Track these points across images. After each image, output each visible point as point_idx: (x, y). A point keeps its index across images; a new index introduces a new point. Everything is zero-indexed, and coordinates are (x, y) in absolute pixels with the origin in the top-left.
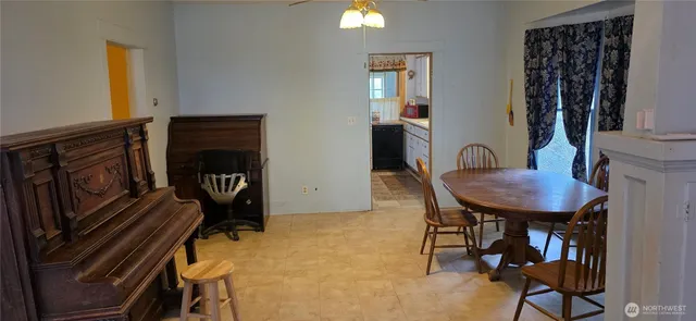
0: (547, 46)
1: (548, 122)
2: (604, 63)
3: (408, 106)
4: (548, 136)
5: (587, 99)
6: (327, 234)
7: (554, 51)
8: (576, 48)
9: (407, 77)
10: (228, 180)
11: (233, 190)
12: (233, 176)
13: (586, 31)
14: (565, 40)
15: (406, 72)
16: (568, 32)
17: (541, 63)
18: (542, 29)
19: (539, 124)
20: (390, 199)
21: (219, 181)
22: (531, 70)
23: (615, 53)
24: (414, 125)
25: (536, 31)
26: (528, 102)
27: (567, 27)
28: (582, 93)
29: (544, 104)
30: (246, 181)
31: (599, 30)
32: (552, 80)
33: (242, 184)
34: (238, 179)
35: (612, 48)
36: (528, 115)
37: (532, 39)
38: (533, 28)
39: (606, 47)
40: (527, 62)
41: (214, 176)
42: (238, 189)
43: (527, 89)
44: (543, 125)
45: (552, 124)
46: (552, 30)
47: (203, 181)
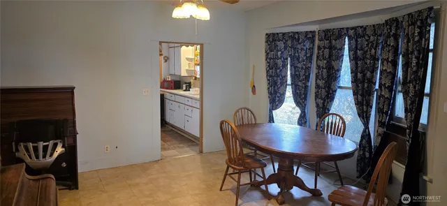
0: (281, 45)
1: (282, 93)
2: (318, 57)
3: (165, 81)
4: (281, 101)
5: (307, 78)
6: (138, 184)
7: (285, 48)
8: (299, 46)
9: (163, 61)
10: (45, 148)
11: (51, 155)
12: (51, 143)
13: (306, 36)
14: (292, 41)
15: (162, 57)
16: (294, 37)
17: (277, 55)
18: (278, 34)
19: (276, 94)
20: (169, 149)
21: (36, 149)
22: (270, 59)
23: (327, 51)
24: (175, 94)
25: (274, 34)
26: (269, 80)
27: (295, 33)
28: (304, 75)
29: (279, 81)
30: (63, 147)
31: (314, 36)
32: (285, 66)
33: (60, 150)
34: (55, 146)
35: (325, 48)
36: (268, 88)
37: (271, 40)
38: (271, 32)
39: (319, 47)
40: (267, 54)
41: (31, 145)
42: (56, 155)
43: (267, 72)
44: (278, 95)
45: (284, 94)
46: (284, 34)
47: (17, 150)
